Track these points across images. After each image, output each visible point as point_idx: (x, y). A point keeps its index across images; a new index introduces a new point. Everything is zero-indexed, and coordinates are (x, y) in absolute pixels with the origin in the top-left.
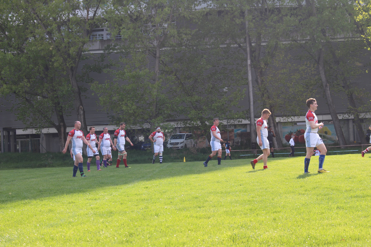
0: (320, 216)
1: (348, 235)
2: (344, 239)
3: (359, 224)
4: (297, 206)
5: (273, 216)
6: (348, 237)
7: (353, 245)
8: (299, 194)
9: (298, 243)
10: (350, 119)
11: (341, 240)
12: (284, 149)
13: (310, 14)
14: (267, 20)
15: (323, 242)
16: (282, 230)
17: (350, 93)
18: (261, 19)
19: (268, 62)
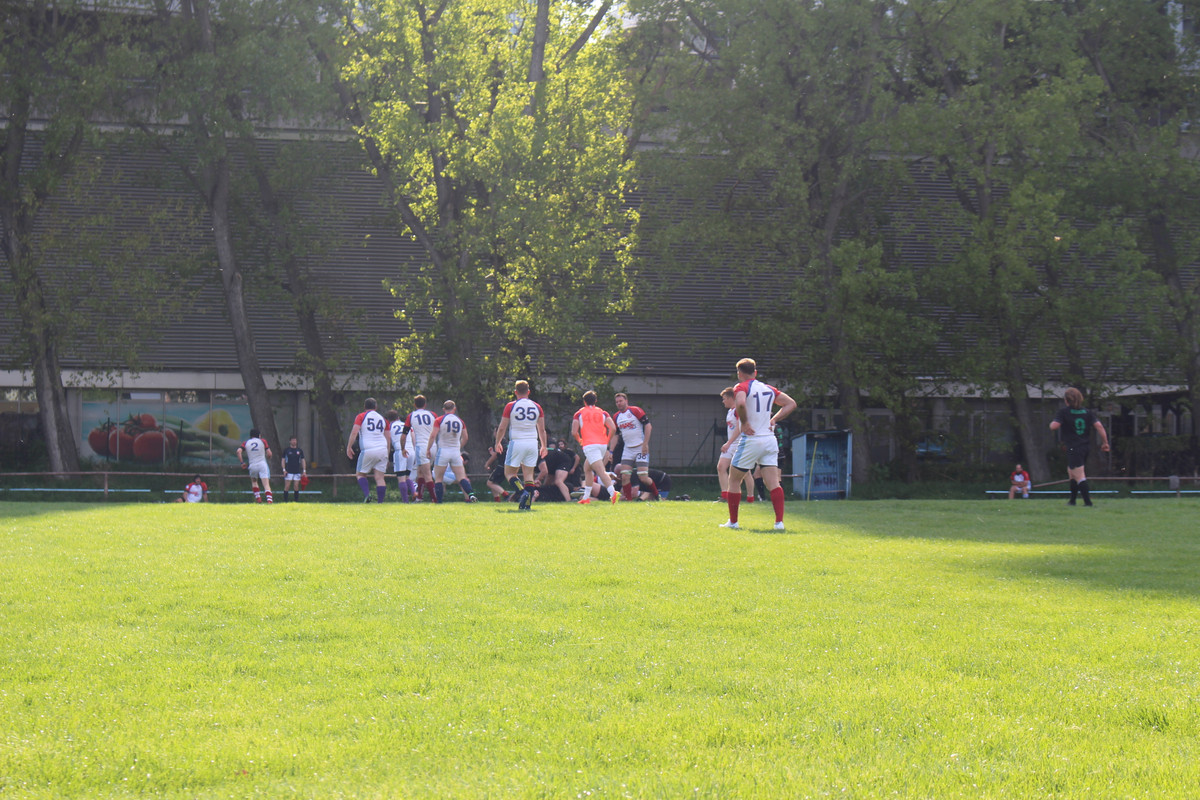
0: (180, 695)
1: (260, 759)
2: (247, 769)
3: (298, 723)
4: (107, 660)
5: (24, 690)
6: (260, 764)
7: (274, 789)
8: (119, 623)
9: (96, 781)
10: (303, 391)
11: (238, 774)
12: (82, 476)
13: (195, 44)
14: (51, 49)
15: (178, 780)
16: (49, 736)
17: (308, 308)
18: (31, 44)
19: (48, 189)
